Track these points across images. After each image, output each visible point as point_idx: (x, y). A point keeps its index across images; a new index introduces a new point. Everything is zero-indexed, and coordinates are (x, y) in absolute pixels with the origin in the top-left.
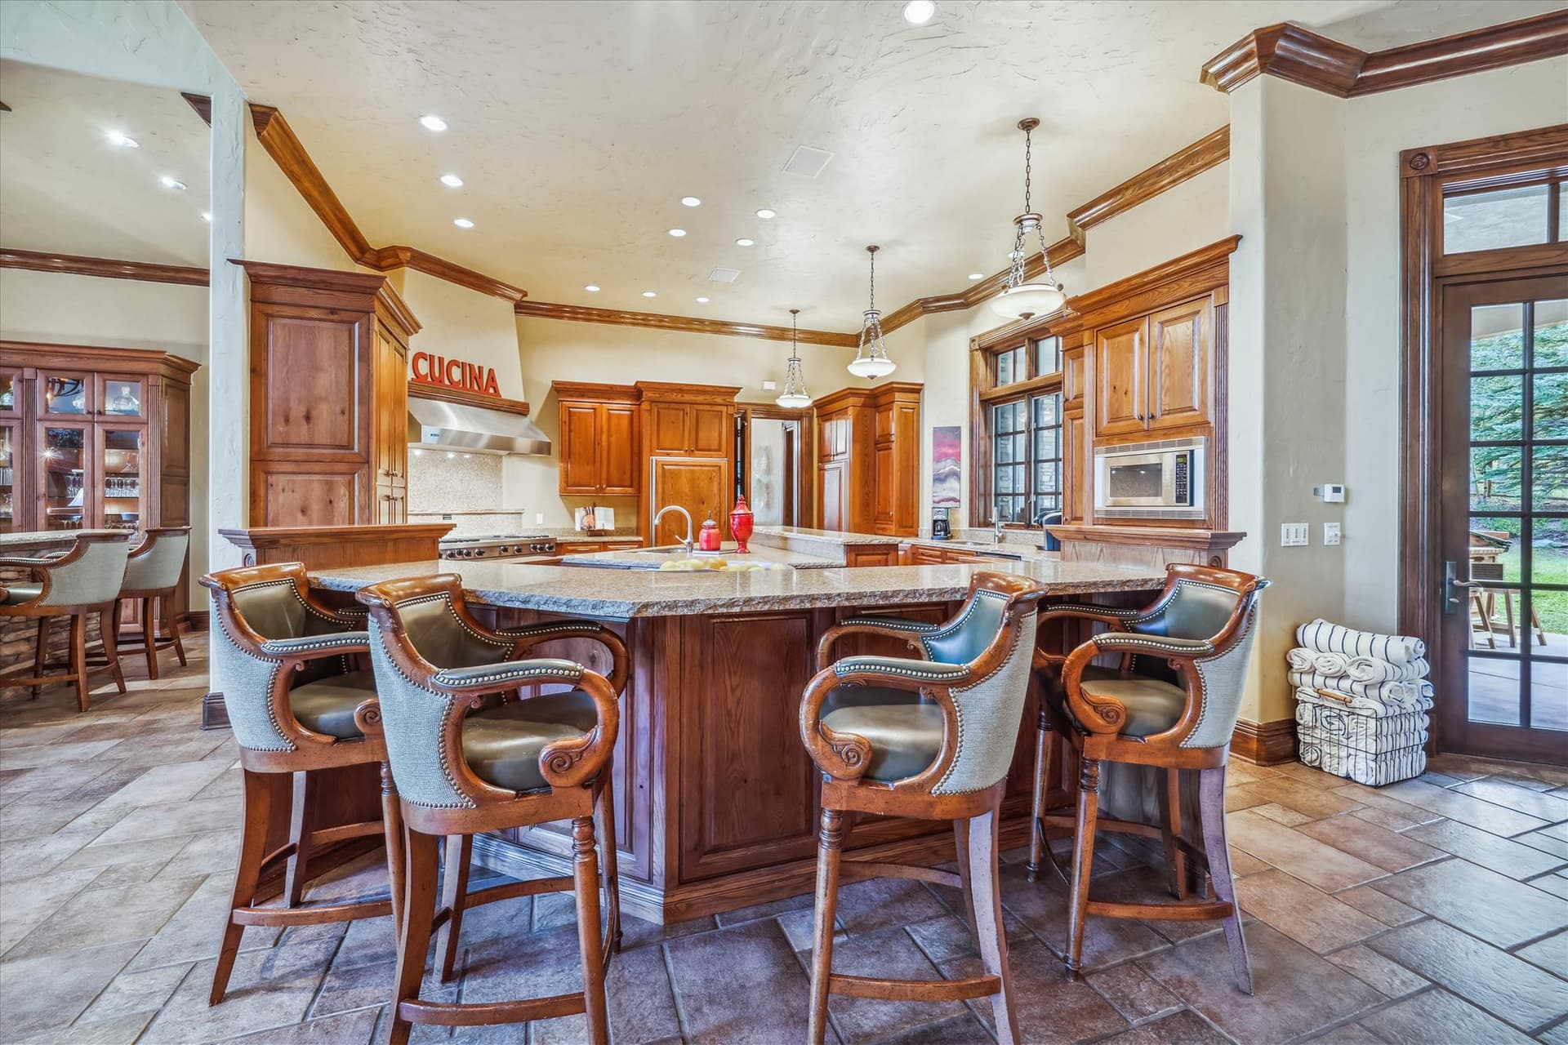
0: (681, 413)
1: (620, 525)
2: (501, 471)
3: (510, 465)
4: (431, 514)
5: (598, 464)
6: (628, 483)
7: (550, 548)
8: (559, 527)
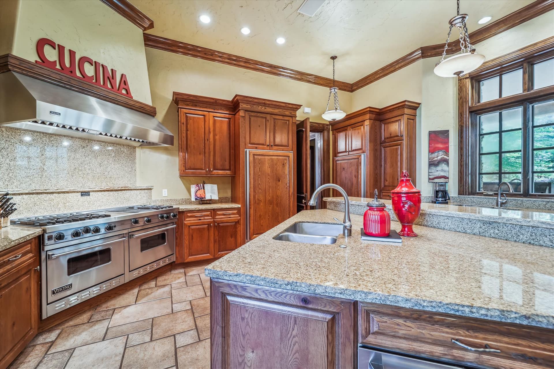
0: (264, 120)
1: (222, 196)
2: (135, 159)
3: (141, 154)
4: (67, 192)
5: (207, 155)
6: (228, 168)
7: (174, 216)
8: (180, 198)
